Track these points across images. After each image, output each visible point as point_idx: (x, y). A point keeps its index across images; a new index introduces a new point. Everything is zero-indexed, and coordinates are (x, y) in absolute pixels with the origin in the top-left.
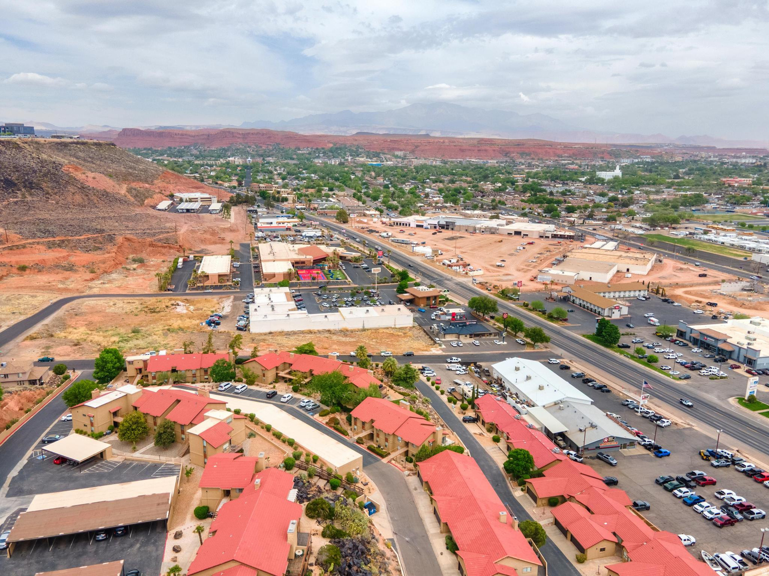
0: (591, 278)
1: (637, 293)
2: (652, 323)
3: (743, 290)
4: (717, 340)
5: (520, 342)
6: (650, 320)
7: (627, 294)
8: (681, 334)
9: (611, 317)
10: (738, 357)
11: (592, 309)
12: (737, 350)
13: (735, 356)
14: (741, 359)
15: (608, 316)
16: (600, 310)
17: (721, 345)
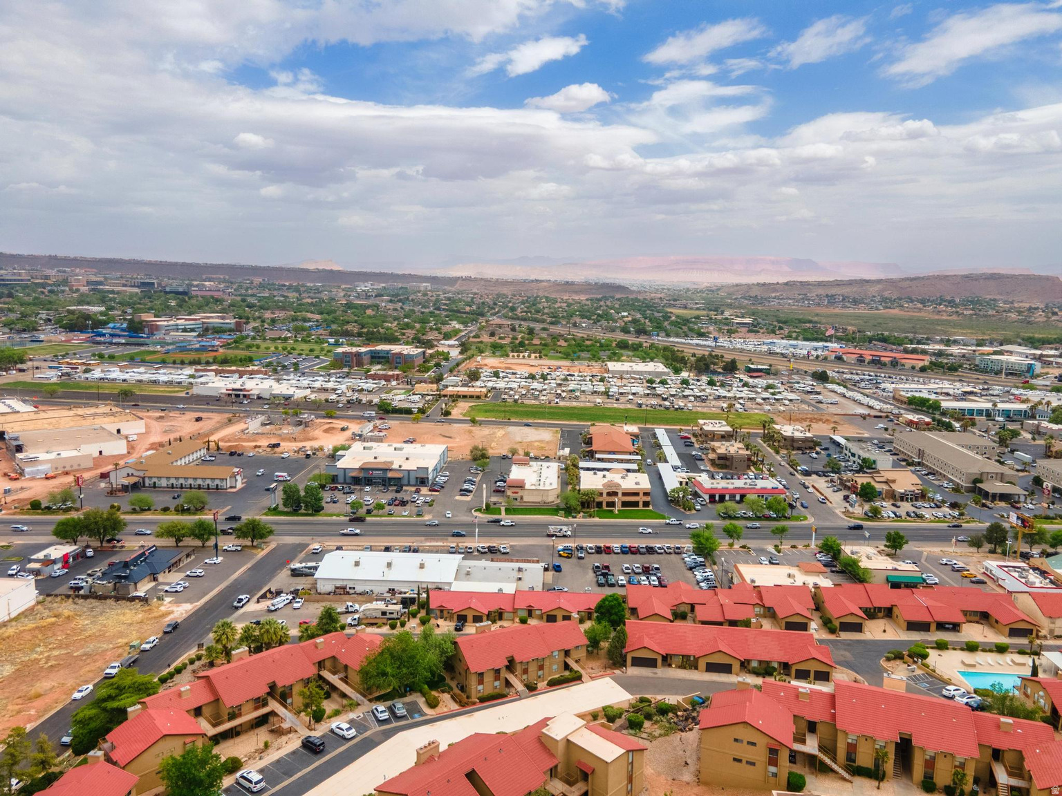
0: (101, 452)
1: (199, 454)
2: (281, 479)
3: (264, 424)
4: (385, 470)
5: (234, 548)
6: (277, 476)
7: (191, 458)
8: (334, 479)
9: (235, 487)
10: (409, 481)
11: (199, 485)
12: (406, 473)
13: (405, 482)
14: (413, 481)
15: (231, 487)
16: (217, 482)
17: (390, 475)
